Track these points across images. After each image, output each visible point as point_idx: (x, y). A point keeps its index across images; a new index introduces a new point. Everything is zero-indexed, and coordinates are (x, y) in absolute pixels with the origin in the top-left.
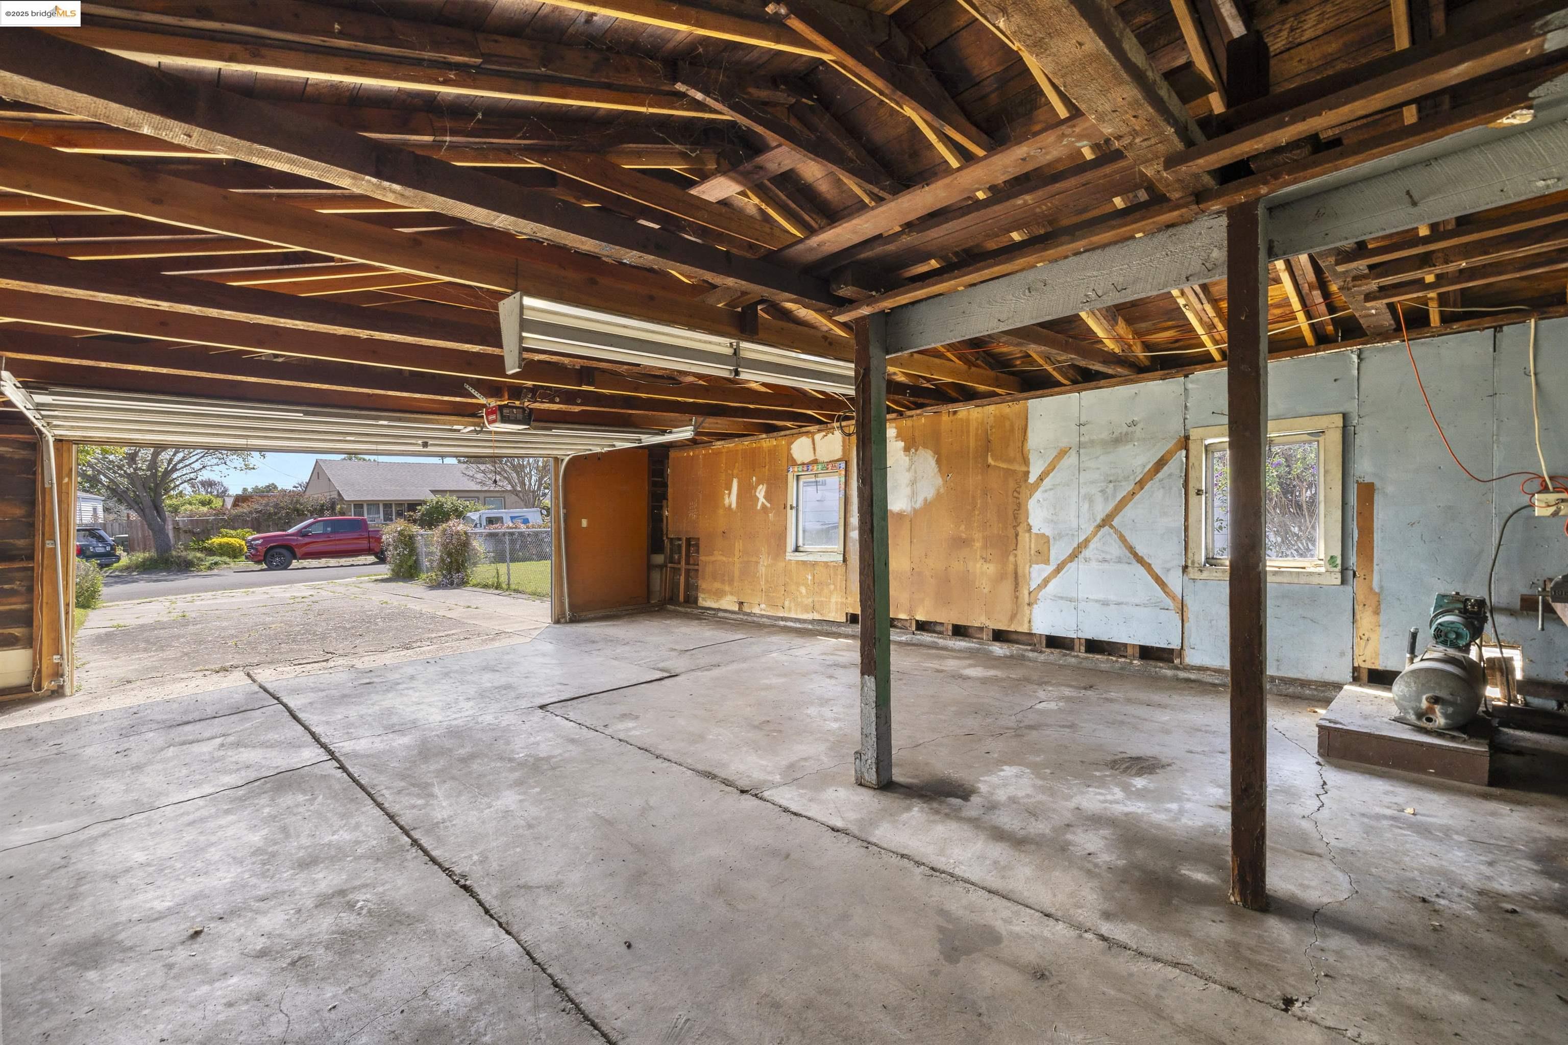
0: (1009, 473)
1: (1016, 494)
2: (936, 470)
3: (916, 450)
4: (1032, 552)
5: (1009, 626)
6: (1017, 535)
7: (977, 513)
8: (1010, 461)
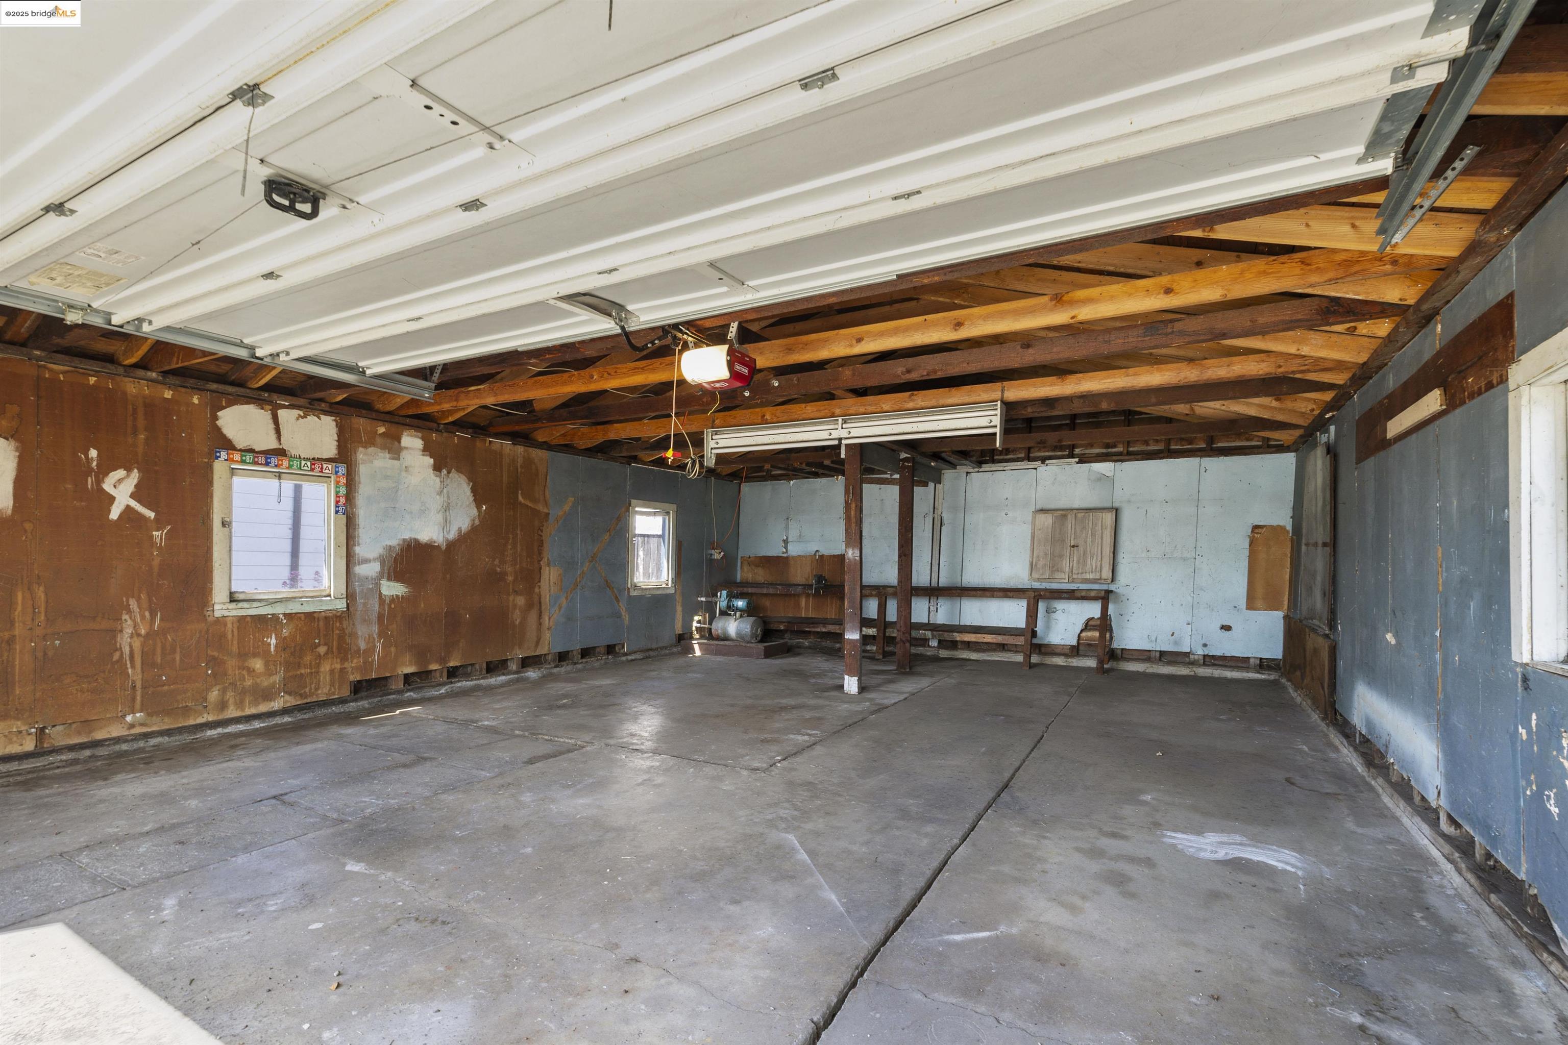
0: (535, 512)
1: (540, 533)
2: (472, 499)
3: (449, 473)
4: (551, 583)
5: (535, 651)
6: (541, 568)
7: (510, 547)
8: (535, 501)
